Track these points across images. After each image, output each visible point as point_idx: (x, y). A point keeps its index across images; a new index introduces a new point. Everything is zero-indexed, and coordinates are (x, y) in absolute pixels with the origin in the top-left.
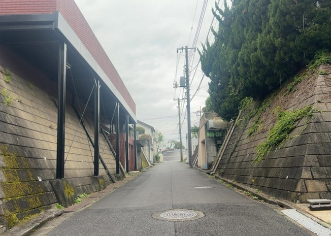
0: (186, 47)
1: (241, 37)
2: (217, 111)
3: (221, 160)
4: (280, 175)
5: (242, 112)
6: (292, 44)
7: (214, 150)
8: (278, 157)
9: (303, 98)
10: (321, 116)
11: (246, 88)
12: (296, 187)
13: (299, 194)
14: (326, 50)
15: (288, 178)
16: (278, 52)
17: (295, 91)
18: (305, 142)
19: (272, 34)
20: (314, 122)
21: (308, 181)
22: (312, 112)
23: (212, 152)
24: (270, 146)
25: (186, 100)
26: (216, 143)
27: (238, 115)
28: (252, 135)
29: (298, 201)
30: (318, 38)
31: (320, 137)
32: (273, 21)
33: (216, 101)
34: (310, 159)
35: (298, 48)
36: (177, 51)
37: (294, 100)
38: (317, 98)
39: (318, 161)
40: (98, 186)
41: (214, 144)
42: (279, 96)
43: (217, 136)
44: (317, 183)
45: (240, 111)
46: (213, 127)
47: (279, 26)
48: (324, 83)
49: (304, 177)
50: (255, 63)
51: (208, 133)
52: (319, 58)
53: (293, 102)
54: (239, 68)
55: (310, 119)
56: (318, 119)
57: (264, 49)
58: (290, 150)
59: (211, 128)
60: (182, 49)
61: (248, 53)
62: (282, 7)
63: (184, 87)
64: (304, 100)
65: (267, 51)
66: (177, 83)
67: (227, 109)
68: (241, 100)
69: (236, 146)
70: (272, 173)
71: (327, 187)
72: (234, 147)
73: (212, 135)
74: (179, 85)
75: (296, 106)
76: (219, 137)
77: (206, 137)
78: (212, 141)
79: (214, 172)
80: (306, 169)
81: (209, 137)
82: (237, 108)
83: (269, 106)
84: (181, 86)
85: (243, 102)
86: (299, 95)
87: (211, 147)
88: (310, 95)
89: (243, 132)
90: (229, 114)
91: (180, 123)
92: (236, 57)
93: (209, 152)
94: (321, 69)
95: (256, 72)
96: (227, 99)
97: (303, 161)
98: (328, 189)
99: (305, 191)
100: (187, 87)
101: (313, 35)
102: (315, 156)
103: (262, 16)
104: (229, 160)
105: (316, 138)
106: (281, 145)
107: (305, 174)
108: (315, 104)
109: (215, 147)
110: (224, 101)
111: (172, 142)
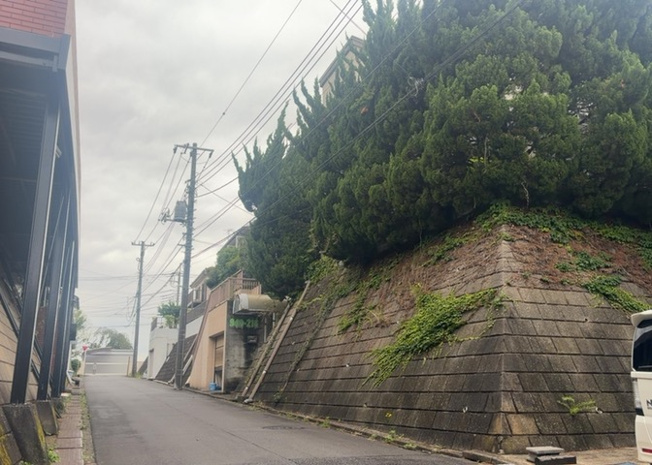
0: (195, 145)
1: (347, 153)
2: (261, 279)
3: (266, 374)
4: (446, 405)
5: (311, 284)
6: (457, 183)
7: (240, 355)
8: (432, 373)
9: (471, 273)
10: (515, 308)
11: (344, 244)
12: (490, 425)
13: (502, 438)
14: (509, 202)
15: (468, 412)
16: (425, 191)
17: (450, 260)
18: (496, 350)
19: (421, 160)
20: (507, 318)
21: (510, 415)
22: (501, 301)
23: (236, 358)
24: (407, 353)
25: (184, 249)
26: (245, 340)
27: (303, 290)
28: (350, 329)
29: (502, 451)
30: (503, 182)
31: (517, 342)
32: (432, 140)
33: (263, 259)
34: (509, 380)
35: (468, 191)
36: (175, 150)
37: (450, 276)
38: (505, 278)
39: (521, 383)
40: (50, 423)
41: (243, 343)
42: (412, 266)
43: (248, 326)
44: (523, 420)
45: (308, 283)
46: (247, 308)
47: (442, 150)
48: (511, 255)
49: (505, 410)
50: (377, 203)
51: (232, 320)
52: (498, 214)
53: (448, 279)
54: (335, 206)
55: (499, 312)
56: (512, 313)
57: (401, 183)
58: (461, 363)
59: (243, 311)
60: (186, 147)
61: (365, 183)
62: (455, 121)
63: (182, 221)
64: (477, 278)
65: (406, 186)
66: (169, 212)
67: (284, 276)
68: (310, 262)
69: (308, 349)
70: (423, 401)
71: (538, 427)
72: (303, 350)
73: (240, 324)
74: (172, 217)
75: (458, 286)
76: (252, 329)
77: (228, 327)
78: (238, 337)
79: (250, 399)
80: (506, 396)
81: (234, 328)
82: (302, 276)
83: (389, 281)
84: (175, 220)
85: (314, 267)
86: (461, 268)
87: (236, 348)
88: (489, 270)
89: (323, 323)
90: (285, 286)
91: (139, 294)
92: (331, 185)
93: (231, 359)
94: (504, 230)
95: (374, 219)
96: (285, 258)
97: (499, 382)
98: (539, 430)
99: (509, 434)
100: (189, 223)
101: (496, 176)
102: (515, 374)
103: (401, 126)
104: (292, 374)
105: (512, 345)
106: (435, 353)
107: (506, 405)
108: (504, 288)
109: (243, 349)
110: (278, 260)
111: (105, 333)
